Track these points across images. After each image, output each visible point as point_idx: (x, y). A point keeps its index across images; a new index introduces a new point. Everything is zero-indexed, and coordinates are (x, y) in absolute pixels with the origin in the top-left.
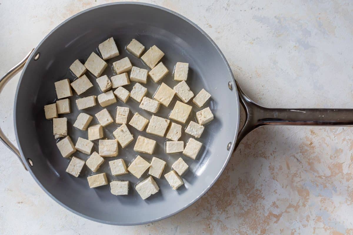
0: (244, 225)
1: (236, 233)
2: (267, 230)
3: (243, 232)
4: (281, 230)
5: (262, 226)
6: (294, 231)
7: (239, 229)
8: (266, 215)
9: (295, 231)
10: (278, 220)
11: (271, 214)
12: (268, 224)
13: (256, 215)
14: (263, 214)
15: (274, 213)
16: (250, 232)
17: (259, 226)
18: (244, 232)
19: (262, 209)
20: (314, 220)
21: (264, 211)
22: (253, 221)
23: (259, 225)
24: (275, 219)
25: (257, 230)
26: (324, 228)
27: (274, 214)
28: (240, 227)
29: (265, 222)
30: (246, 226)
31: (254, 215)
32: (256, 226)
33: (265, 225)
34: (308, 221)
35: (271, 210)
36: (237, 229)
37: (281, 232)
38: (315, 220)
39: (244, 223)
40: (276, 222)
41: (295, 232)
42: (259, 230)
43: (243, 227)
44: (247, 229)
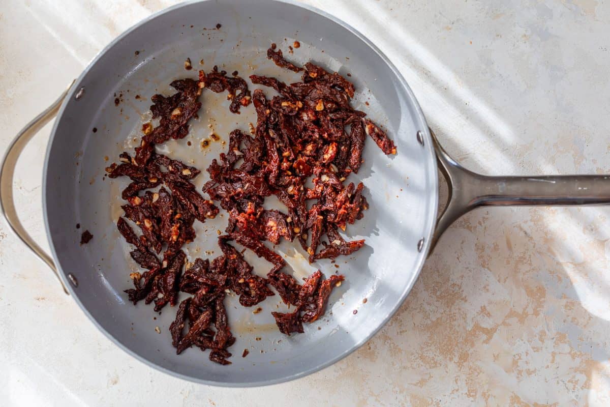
0: (430, 346)
1: (416, 359)
2: (470, 356)
3: (427, 358)
4: (494, 356)
5: (462, 348)
6: (517, 357)
7: (420, 352)
8: (469, 328)
9: (520, 357)
10: (491, 338)
11: (477, 327)
12: (473, 345)
13: (451, 328)
14: (464, 328)
15: (484, 325)
16: (441, 357)
17: (456, 348)
18: (429, 357)
19: (463, 317)
20: (553, 339)
21: (466, 322)
22: (445, 339)
23: (457, 345)
24: (485, 337)
25: (453, 354)
26: (570, 353)
27: (483, 328)
28: (422, 348)
29: (466, 340)
30: (433, 348)
31: (449, 330)
32: (451, 348)
33: (466, 346)
34: (543, 341)
35: (477, 321)
36: (418, 352)
37: (495, 359)
38: (555, 340)
39: (430, 342)
40: (486, 342)
41: (519, 360)
42: (456, 354)
43: (429, 348)
44: (435, 353)
